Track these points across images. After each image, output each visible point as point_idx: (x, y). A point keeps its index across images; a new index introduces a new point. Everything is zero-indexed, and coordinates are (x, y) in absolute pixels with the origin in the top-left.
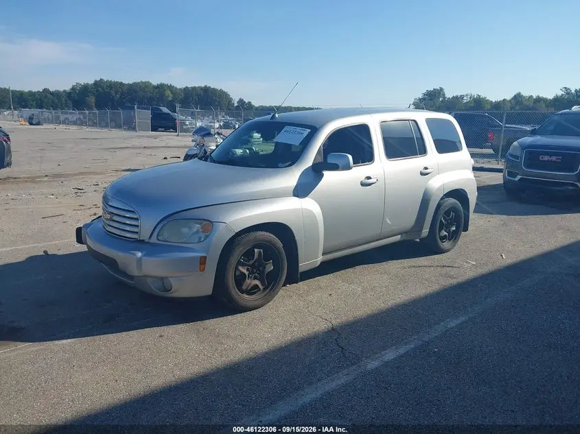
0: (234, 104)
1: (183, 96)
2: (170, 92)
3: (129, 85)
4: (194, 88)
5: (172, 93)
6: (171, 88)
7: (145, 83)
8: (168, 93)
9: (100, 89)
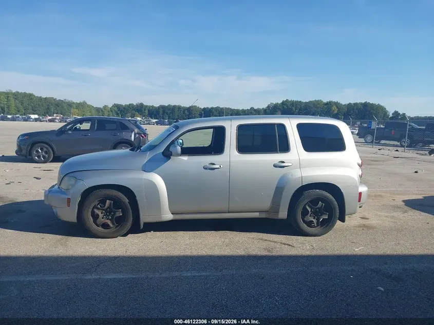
0: (389, 115)
1: (346, 109)
2: (336, 108)
3: (306, 103)
4: (356, 104)
5: (337, 107)
6: (337, 104)
7: (318, 101)
8: (334, 108)
9: (285, 107)
